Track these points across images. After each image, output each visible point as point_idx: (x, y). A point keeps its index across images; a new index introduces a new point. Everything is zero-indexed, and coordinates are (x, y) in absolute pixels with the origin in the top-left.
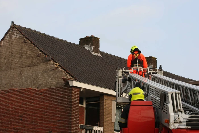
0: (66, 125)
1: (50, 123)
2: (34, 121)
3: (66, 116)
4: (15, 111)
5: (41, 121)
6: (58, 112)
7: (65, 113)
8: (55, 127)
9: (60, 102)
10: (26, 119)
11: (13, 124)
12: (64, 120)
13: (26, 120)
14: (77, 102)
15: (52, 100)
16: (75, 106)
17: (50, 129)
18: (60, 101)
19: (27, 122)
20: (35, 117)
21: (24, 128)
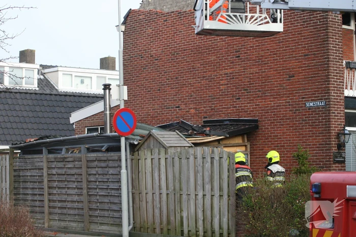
0: (319, 62)
1: (291, 60)
2: (262, 59)
3: (318, 45)
4: (227, 43)
5: (274, 57)
6: (304, 39)
7: (316, 40)
8: (299, 68)
9: (307, 21)
10: (247, 55)
11: (224, 67)
12: (314, 54)
13: (247, 58)
14: (338, 20)
15: (293, 18)
16: (335, 27)
17: (291, 71)
18: (307, 19)
19: (249, 61)
20: (262, 51)
21: (244, 72)
